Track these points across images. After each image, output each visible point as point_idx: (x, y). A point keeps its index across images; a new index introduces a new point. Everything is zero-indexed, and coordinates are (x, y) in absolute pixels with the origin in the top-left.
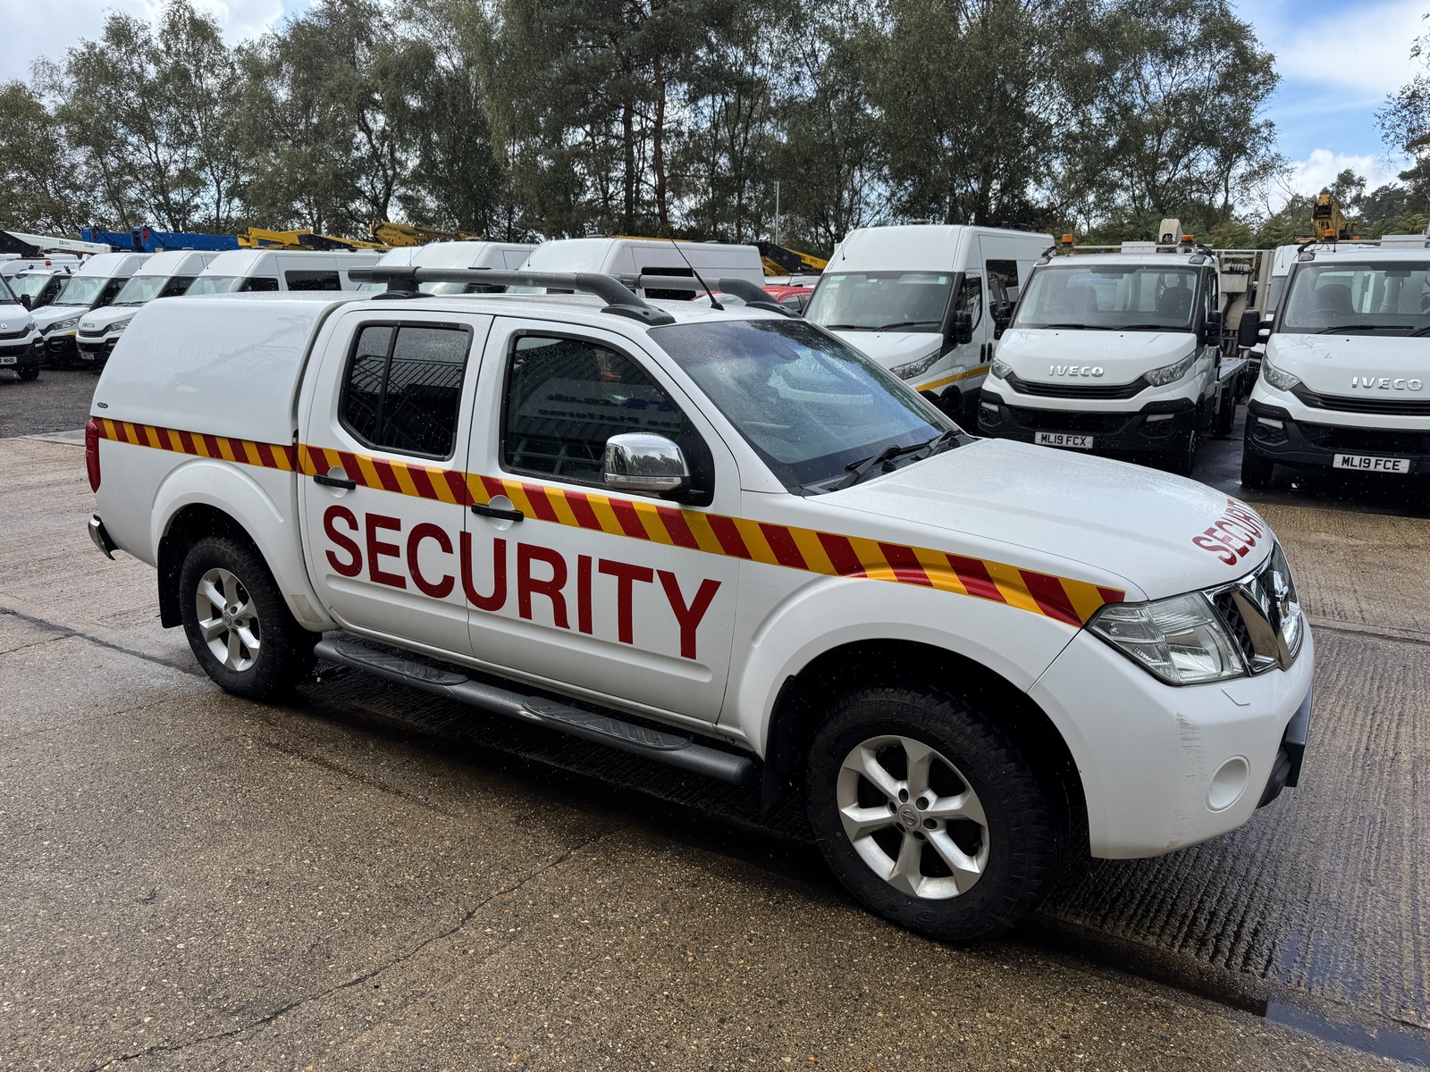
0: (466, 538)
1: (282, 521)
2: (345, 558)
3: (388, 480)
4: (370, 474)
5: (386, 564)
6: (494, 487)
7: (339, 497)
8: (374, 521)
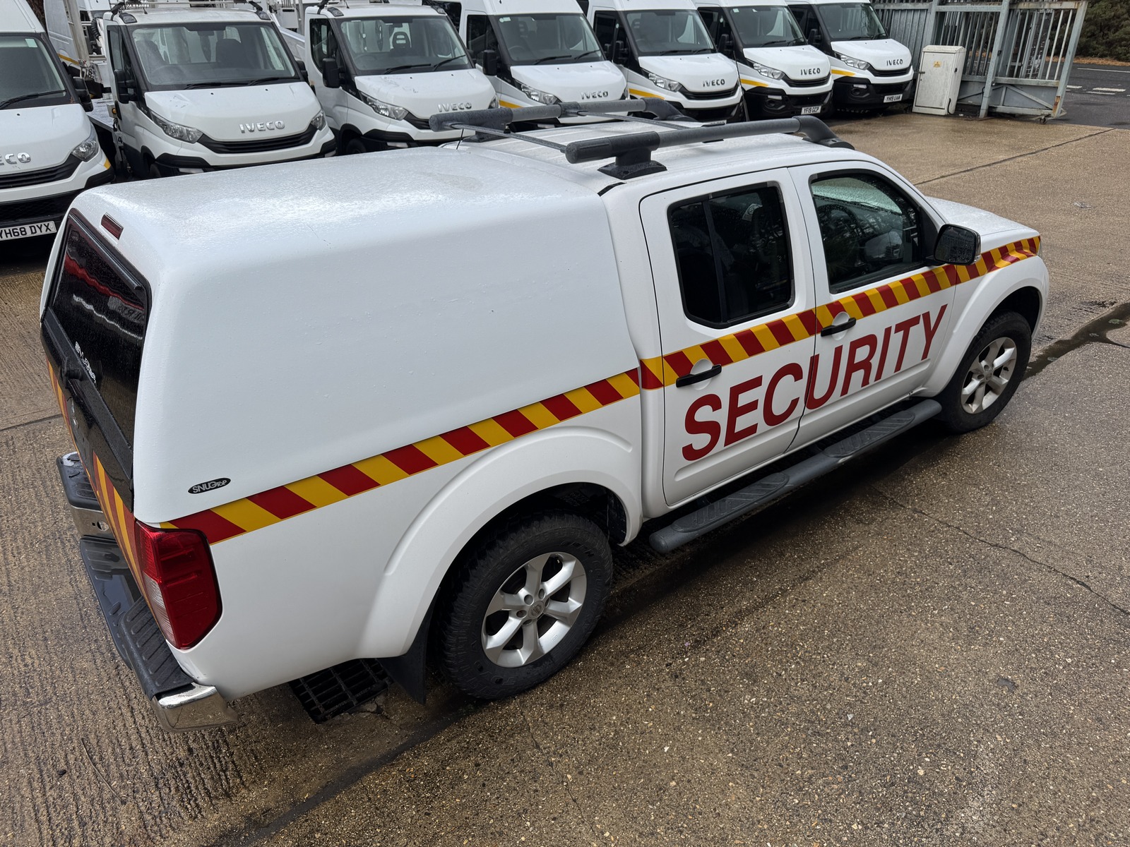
0: (814, 361)
1: (630, 451)
2: (701, 440)
3: (751, 344)
4: (734, 349)
5: (742, 423)
6: (836, 308)
7: (702, 389)
8: (736, 391)
